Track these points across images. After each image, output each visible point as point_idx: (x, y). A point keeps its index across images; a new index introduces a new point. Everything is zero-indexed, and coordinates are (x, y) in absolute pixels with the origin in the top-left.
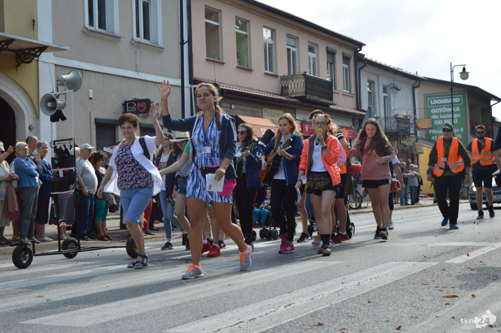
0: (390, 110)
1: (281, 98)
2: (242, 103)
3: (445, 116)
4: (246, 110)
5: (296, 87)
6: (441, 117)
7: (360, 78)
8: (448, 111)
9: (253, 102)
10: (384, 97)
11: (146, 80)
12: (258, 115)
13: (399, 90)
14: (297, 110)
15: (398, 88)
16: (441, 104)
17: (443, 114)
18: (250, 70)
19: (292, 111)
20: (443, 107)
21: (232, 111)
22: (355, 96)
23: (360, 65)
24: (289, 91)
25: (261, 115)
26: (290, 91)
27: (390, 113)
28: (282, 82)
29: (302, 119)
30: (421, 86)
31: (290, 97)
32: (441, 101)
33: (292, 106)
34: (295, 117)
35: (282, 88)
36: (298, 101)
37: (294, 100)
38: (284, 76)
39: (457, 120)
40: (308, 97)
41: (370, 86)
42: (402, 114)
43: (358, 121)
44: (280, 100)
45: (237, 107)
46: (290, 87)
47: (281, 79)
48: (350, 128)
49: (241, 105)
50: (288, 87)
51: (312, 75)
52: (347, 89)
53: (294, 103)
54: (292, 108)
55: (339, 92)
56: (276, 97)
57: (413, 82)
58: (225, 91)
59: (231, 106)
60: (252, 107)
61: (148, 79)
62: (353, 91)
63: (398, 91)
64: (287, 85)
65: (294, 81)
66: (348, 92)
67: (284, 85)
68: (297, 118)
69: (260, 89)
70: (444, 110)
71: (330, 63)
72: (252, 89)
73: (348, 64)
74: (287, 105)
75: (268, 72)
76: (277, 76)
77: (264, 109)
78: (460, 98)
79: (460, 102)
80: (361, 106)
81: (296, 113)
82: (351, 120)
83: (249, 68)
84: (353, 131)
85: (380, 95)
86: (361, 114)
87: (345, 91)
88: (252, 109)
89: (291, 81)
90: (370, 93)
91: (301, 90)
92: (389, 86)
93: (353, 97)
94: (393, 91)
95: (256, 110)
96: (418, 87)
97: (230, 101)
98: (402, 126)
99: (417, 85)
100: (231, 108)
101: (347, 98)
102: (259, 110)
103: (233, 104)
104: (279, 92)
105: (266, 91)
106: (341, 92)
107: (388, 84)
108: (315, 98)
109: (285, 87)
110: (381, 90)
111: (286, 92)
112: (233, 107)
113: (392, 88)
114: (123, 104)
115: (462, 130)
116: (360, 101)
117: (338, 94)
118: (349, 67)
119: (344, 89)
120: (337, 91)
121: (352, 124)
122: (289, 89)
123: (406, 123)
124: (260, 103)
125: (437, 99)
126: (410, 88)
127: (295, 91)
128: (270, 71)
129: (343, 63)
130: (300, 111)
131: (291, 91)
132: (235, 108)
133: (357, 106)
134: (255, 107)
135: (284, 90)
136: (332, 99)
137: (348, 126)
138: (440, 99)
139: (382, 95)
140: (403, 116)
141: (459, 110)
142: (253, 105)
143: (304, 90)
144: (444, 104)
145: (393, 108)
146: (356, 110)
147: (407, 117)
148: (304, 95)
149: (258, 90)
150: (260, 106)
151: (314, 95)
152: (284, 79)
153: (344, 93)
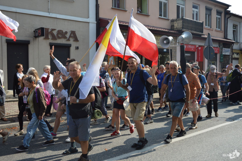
1: (171, 31)
5: (178, 25)
7: (227, 23)
11: (56, 18)
14: (177, 37)
18: (148, 16)
22: (224, 32)
23: (227, 16)
26: (175, 27)
28: (172, 23)
31: (175, 31)
34: (177, 41)
35: (171, 26)
37: (176, 32)
38: (173, 20)
40: (184, 30)
43: (222, 44)
46: (175, 25)
47: (171, 21)
48: (217, 48)
50: (174, 25)
51: (195, 20)
52: (219, 28)
55: (213, 29)
56: (166, 30)
61: (57, 17)
62: (223, 29)
64: (174, 24)
65: (177, 22)
67: (172, 25)
71: (208, 15)
73: (221, 16)
75: (163, 17)
76: (168, 20)
80: (227, 37)
82: (218, 43)
83: (147, 15)
84: (218, 49)
86: (227, 41)
87: (218, 29)
89: (176, 22)
90: (234, 31)
91: (180, 26)
93: (222, 32)
97: (123, 31)
101: (218, 32)
106: (214, 30)
109: (173, 25)
111: (173, 28)
114: (34, 31)
116: (227, 34)
117: (213, 30)
118: (221, 17)
119: (217, 28)
120: (211, 29)
121: (218, 46)
122: (175, 26)
128: (164, 17)
129: (217, 15)
131: (176, 27)
133: (225, 36)
135: (172, 27)
137: (216, 47)
143: (182, 26)
146: (224, 38)
148: (182, 29)
149: (153, 27)
151: (188, 29)
152: (173, 21)
153: (216, 30)
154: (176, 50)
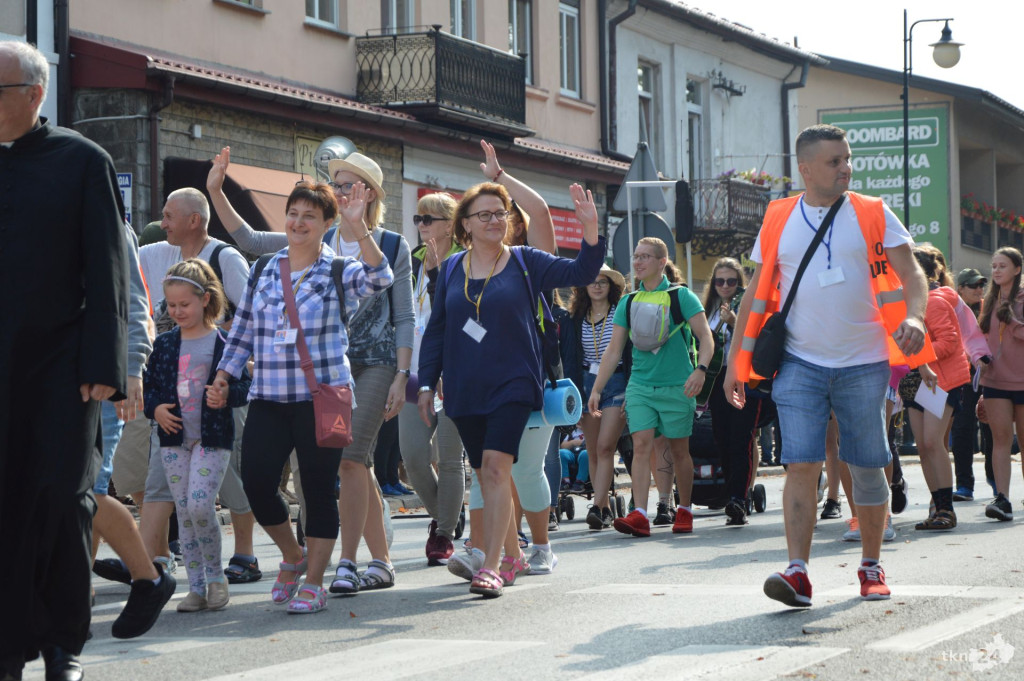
0: (708, 159)
1: (358, 107)
2: (226, 121)
3: (883, 182)
4: (241, 146)
5: (407, 74)
6: (870, 184)
7: (613, 51)
8: (892, 167)
9: (265, 119)
10: (690, 113)
12: (280, 161)
13: (739, 94)
14: (407, 149)
15: (736, 87)
16: (869, 144)
17: (876, 175)
18: (258, 14)
19: (392, 151)
20: (875, 154)
21: (194, 146)
22: (596, 110)
23: (614, 8)
24: (382, 87)
25: (288, 161)
26: (387, 86)
27: (709, 168)
28: (361, 58)
29: (424, 181)
30: (808, 83)
31: (388, 107)
32: (872, 135)
33: (393, 136)
34: (402, 171)
35: (361, 77)
36: (413, 120)
37: (397, 116)
38: (367, 37)
39: (919, 195)
40: (445, 106)
41: (645, 80)
42: (746, 172)
43: (603, 192)
44: (354, 117)
45: (211, 132)
46: (385, 73)
47: (358, 46)
49: (224, 127)
50: (380, 71)
51: (459, 37)
52: (571, 87)
53: (400, 127)
54: (391, 143)
55: (544, 94)
56: (341, 104)
57: (784, 69)
58: (174, 79)
59: (191, 129)
60: (260, 135)
62: (592, 94)
63: (736, 98)
64: (376, 67)
65: (401, 55)
66: (574, 94)
67: (366, 67)
68: (407, 175)
69: (287, 76)
70: (881, 163)
72: (261, 75)
73: (578, 5)
74: (376, 132)
75: (316, 21)
76: (345, 37)
77: (301, 142)
78: (932, 125)
79: (932, 139)
80: (614, 143)
81: (405, 158)
83: (252, 7)
85: (677, 106)
86: (614, 168)
87: (565, 91)
88: (261, 142)
89: (390, 56)
90: (643, 101)
91: (422, 85)
92: (706, 81)
93: (590, 112)
94: (719, 96)
95: (272, 144)
96: (799, 85)
97: (188, 113)
98: (745, 209)
99: (795, 78)
100: (191, 138)
101: (571, 114)
102: (284, 146)
103: (200, 122)
104: (350, 88)
105: (308, 83)
106: (551, 97)
107: (704, 75)
108: (468, 112)
109: (371, 71)
110: (682, 92)
111: (371, 88)
112: (198, 131)
113: (715, 86)
115: (935, 227)
116: (613, 127)
117: (544, 100)
118: (579, 15)
119: (562, 85)
120: (538, 92)
122: (385, 81)
123: (757, 201)
124: (286, 123)
125: (858, 128)
126: (774, 89)
127: (401, 86)
128: (322, 17)
129: (562, 1)
130: (416, 151)
131: (390, 86)
132: (206, 138)
133: (603, 141)
134: (271, 137)
135: (365, 83)
136: (520, 117)
138: (869, 127)
139: (685, 107)
140: (750, 178)
141: (927, 165)
142: (263, 128)
143: (432, 83)
144: (881, 144)
145: (717, 153)
146: (598, 153)
147: (761, 182)
148: (433, 101)
149: (283, 81)
150: (287, 134)
151: (463, 102)
152: (367, 45)
153: (562, 100)
154: (401, 224)
